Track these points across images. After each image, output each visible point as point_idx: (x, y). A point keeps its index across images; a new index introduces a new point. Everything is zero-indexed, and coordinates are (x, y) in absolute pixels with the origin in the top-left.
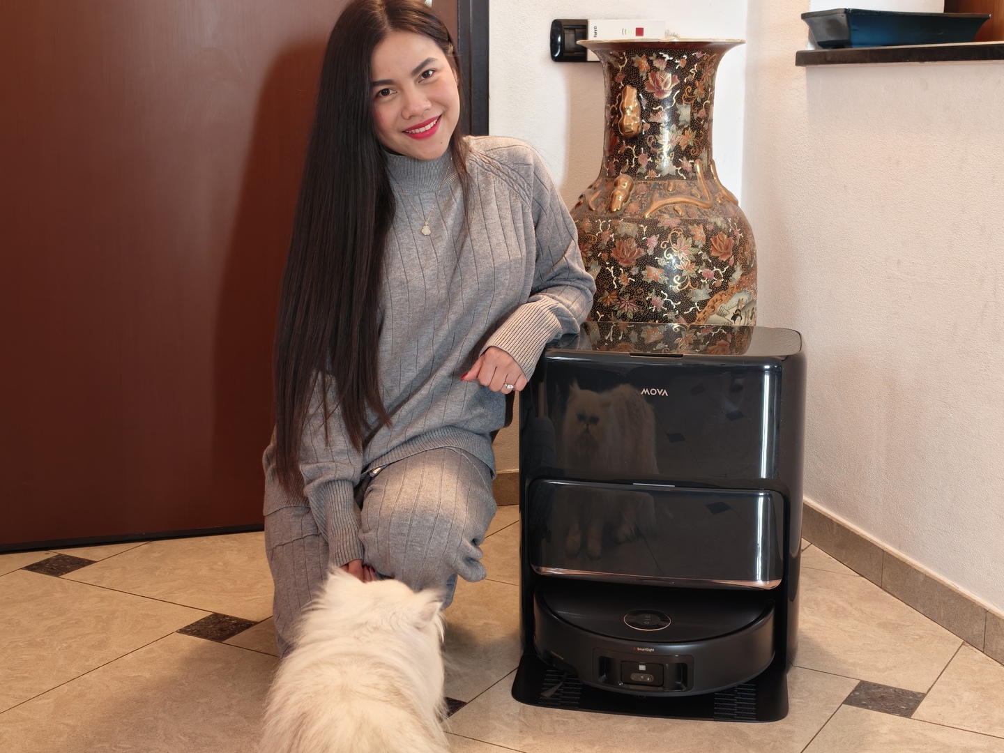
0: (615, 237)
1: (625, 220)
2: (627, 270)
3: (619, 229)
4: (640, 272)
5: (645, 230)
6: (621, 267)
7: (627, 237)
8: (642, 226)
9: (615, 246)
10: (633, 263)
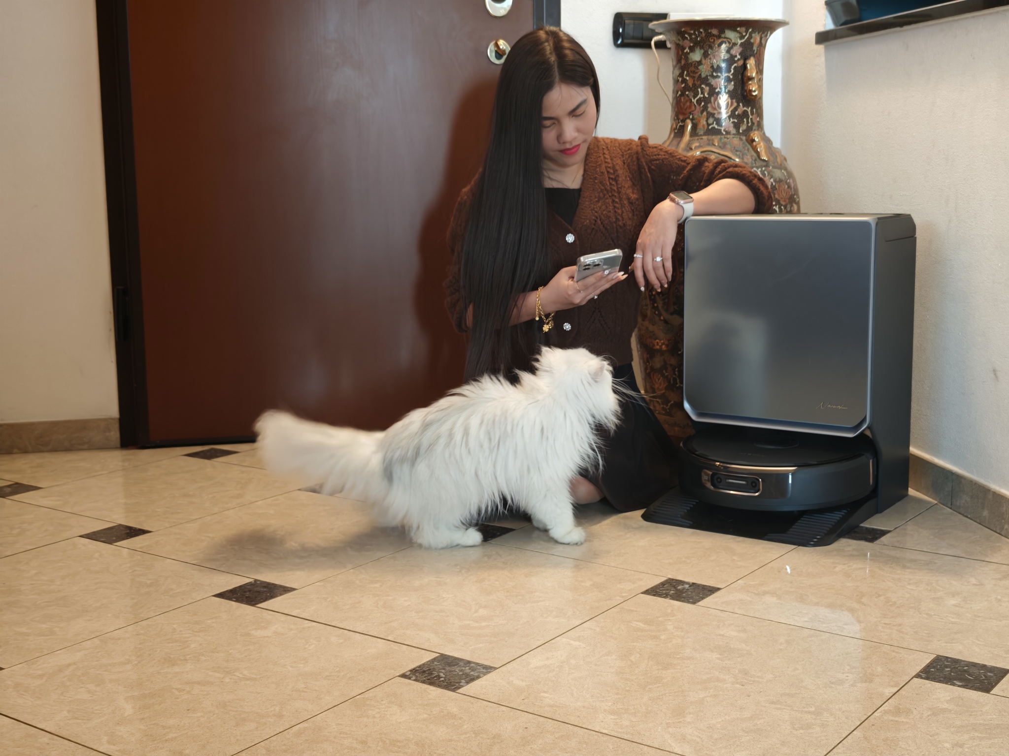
0: (775, 181)
1: (774, 167)
2: (785, 207)
3: (774, 175)
4: (791, 209)
5: (786, 175)
6: (782, 205)
7: (780, 181)
8: (783, 171)
9: (776, 189)
10: (787, 201)
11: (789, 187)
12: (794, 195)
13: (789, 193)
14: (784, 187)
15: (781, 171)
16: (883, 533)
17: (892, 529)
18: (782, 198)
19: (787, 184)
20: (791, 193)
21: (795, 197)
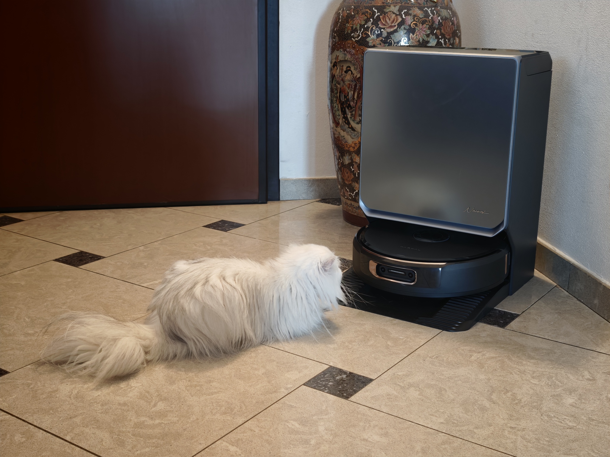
0: (442, 19)
2: (449, 40)
3: (441, 14)
4: (454, 43)
5: (451, 14)
6: (447, 38)
7: (446, 19)
8: (449, 11)
9: (443, 25)
10: (451, 35)
11: (453, 24)
12: (456, 30)
13: (453, 28)
14: (448, 24)
15: (447, 11)
16: (513, 317)
17: (520, 314)
18: (447, 33)
19: (451, 22)
20: (454, 29)
21: (457, 32)
